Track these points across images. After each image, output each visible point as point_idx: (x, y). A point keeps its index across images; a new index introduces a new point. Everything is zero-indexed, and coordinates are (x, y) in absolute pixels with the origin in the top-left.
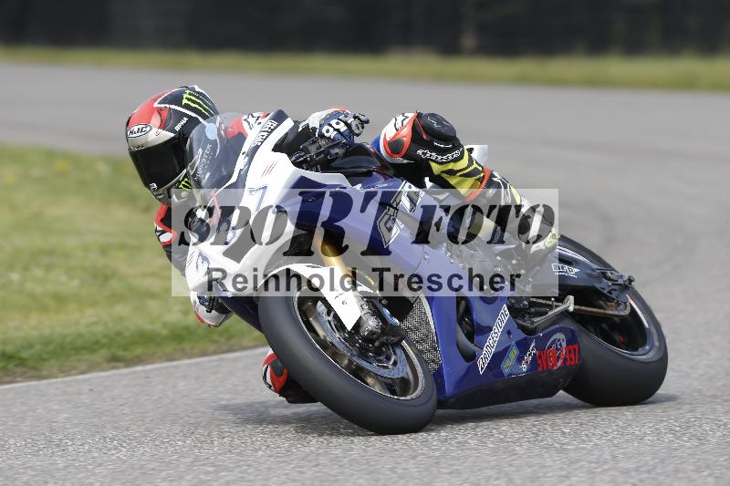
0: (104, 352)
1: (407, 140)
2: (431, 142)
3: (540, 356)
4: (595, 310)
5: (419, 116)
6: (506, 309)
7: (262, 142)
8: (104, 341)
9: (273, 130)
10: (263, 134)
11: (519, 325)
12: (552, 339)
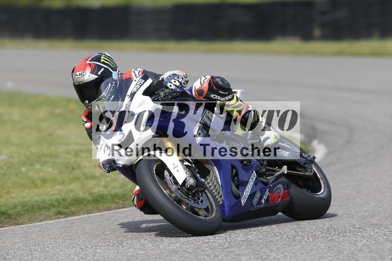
0: (54, 210)
1: (206, 90)
2: (218, 91)
3: (271, 197)
4: (297, 172)
5: (212, 78)
6: (255, 173)
7: (137, 90)
8: (56, 203)
9: (142, 84)
10: (137, 86)
11: (260, 180)
12: (276, 188)
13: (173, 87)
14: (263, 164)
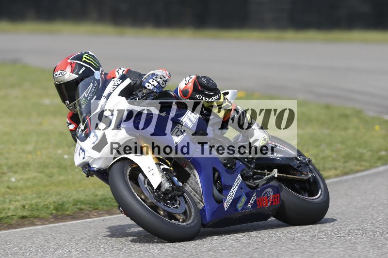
2: (203, 91)
3: (258, 201)
5: (198, 77)
6: (240, 176)
7: (113, 91)
9: (119, 85)
10: (114, 86)
11: (247, 184)
12: (265, 192)
13: (151, 87)
14: (250, 167)
